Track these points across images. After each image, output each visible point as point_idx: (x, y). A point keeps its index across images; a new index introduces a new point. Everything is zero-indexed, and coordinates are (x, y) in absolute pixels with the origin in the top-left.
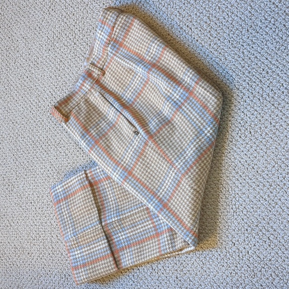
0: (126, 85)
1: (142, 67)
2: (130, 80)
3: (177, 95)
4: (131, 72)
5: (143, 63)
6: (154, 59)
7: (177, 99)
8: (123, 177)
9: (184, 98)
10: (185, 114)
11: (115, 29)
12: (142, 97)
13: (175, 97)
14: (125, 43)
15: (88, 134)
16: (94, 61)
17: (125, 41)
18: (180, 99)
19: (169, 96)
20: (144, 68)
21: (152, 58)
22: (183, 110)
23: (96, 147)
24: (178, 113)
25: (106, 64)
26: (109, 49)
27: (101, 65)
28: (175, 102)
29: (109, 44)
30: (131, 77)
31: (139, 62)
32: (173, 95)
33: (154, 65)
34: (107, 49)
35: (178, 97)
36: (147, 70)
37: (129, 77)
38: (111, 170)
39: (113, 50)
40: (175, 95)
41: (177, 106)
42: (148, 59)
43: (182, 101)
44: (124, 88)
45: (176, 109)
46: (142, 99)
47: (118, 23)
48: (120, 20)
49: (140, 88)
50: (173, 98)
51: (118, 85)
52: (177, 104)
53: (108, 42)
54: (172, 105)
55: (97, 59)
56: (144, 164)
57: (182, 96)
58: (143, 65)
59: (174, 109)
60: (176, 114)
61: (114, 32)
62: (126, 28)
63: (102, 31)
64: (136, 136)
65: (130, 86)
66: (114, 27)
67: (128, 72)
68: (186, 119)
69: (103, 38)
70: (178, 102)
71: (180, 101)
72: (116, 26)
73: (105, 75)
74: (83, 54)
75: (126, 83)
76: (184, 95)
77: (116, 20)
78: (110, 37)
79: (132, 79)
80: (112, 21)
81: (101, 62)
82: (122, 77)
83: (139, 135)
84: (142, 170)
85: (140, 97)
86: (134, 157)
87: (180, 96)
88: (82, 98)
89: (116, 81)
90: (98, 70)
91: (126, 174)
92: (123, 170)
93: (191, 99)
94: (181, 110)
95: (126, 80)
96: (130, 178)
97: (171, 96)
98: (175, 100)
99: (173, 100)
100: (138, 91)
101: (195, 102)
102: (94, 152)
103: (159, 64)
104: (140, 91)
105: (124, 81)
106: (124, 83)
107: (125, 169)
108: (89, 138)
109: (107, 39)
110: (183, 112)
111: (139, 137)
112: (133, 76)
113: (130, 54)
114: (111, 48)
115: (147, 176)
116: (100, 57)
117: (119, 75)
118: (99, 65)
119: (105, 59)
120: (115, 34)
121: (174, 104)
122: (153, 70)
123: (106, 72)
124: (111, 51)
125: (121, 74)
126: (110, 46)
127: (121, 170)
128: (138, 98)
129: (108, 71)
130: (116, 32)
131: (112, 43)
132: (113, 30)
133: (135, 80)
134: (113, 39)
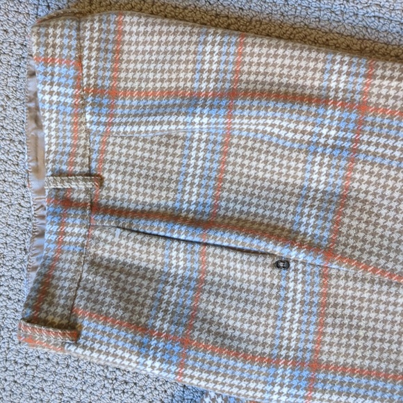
0: (174, 177)
1: (205, 111)
2: (177, 160)
3: (330, 128)
4: (172, 142)
5: (200, 103)
6: (224, 81)
7: (336, 138)
8: (303, 384)
9: (351, 126)
10: (378, 160)
11: (85, 62)
12: (232, 182)
13: (327, 137)
14: (122, 84)
15: (152, 336)
16: (57, 166)
17: (118, 79)
18: (341, 134)
19: (309, 143)
20: (214, 112)
21: (216, 80)
22: (367, 152)
23: (192, 353)
24: (359, 166)
25: (94, 156)
26: (88, 117)
27: (82, 165)
28: (333, 147)
29: (84, 105)
30: (178, 151)
31: (188, 106)
32: (320, 135)
33: (233, 94)
34: (82, 119)
35: (333, 133)
36: (222, 112)
37: (174, 155)
38: (260, 386)
39: (99, 115)
40: (325, 131)
41: (345, 154)
42: (207, 89)
43: (349, 135)
44: (173, 186)
45: (348, 160)
46: (234, 187)
47: (87, 43)
48: (88, 34)
49: (215, 165)
50: (322, 140)
51: (153, 187)
52: (342, 148)
53: (80, 101)
54: (331, 156)
55: (65, 158)
56: (342, 326)
57: (343, 125)
58: (203, 106)
59: (343, 163)
60: (353, 170)
61: (85, 71)
62: (110, 47)
63: (52, 84)
64: (284, 272)
65: (186, 174)
66: (80, 58)
67: (167, 145)
68: (389, 168)
69: (62, 99)
70: (339, 143)
71: (344, 139)
72: (86, 53)
73: (106, 183)
74: (13, 168)
75: (171, 172)
76: (348, 120)
77: (79, 39)
78: (79, 87)
79: (182, 156)
80: (70, 47)
81: (79, 160)
82: (153, 165)
83: (292, 265)
84: (344, 341)
85: (227, 185)
86: (308, 323)
87: (338, 129)
88: (78, 263)
89: (142, 181)
90: (84, 180)
91: (305, 374)
92: (293, 369)
93: (369, 119)
94: (361, 157)
95: (168, 167)
96: (321, 376)
97: (315, 139)
98: (331, 142)
99: (325, 145)
100: (214, 174)
101: (386, 121)
102: (193, 368)
103: (243, 86)
104: (219, 171)
105: (164, 171)
106: (166, 176)
107: (298, 363)
108: (161, 345)
109: (74, 96)
110: (370, 158)
111: (296, 270)
112: (183, 147)
113: (150, 102)
114: (92, 114)
115: (365, 347)
116: (67, 149)
117: (145, 163)
118: (78, 169)
119: (85, 147)
120: (88, 76)
121: (336, 152)
122: (239, 103)
123: (105, 175)
124: (95, 119)
125: (150, 159)
126: (88, 109)
127: (288, 372)
128: (221, 189)
129: (110, 171)
130: (89, 67)
131: (90, 100)
132: (82, 66)
133: (193, 153)
134: (88, 89)
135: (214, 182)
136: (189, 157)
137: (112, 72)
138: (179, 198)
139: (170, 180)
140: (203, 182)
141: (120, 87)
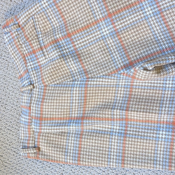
0: (64, 147)
2: (65, 141)
3: (117, 126)
4: (63, 134)
5: (72, 121)
6: (80, 114)
7: (119, 130)
9: (124, 125)
10: (134, 136)
11: (32, 108)
12: (84, 148)
13: (116, 129)
14: (44, 116)
16: (24, 144)
17: (43, 114)
18: (121, 128)
19: (110, 132)
20: (77, 125)
21: (77, 114)
22: (130, 134)
24: (128, 139)
25: (36, 140)
26: (33, 126)
27: (32, 144)
28: (118, 133)
30: (65, 138)
31: (68, 123)
32: (114, 129)
33: (83, 118)
34: (31, 127)
35: (118, 128)
36: (80, 125)
37: (64, 139)
40: (115, 127)
41: (122, 135)
42: (74, 116)
43: (124, 128)
44: (64, 150)
45: (124, 137)
46: (85, 150)
47: (33, 102)
48: (34, 99)
49: (78, 142)
50: (115, 131)
51: (57, 151)
52: (121, 133)
53: (30, 121)
54: (118, 136)
55: (26, 141)
57: (121, 125)
58: (73, 123)
59: (122, 138)
60: (126, 140)
61: (32, 111)
62: (40, 103)
65: (68, 146)
66: (30, 107)
67: (61, 135)
68: (138, 139)
69: (25, 120)
70: (120, 131)
71: (122, 130)
72: (32, 105)
73: (41, 149)
75: (63, 145)
76: (122, 123)
77: (31, 100)
78: (30, 116)
79: (66, 139)
81: (31, 142)
82: (57, 143)
85: (82, 149)
87: (119, 126)
89: (53, 149)
90: (33, 150)
93: (129, 123)
94: (128, 136)
95: (62, 143)
97: (112, 130)
98: (117, 131)
99: (116, 132)
100: (77, 146)
101: (135, 123)
103: (86, 115)
104: (79, 144)
105: (60, 145)
106: (61, 147)
109: (28, 119)
110: (131, 136)
112: (67, 136)
113: (54, 121)
114: (34, 125)
116: (27, 138)
117: (54, 142)
118: (31, 145)
119: (33, 137)
120: (33, 113)
121: (119, 135)
122: (85, 121)
123: (41, 147)
124: (35, 127)
125: (55, 141)
126: (33, 124)
128: (81, 151)
129: (42, 145)
130: (33, 110)
131: (33, 120)
132: (31, 109)
133: (70, 138)
134: (33, 117)
135: (78, 148)
136: (69, 140)
137: (40, 112)
138: (66, 155)
139: (63, 148)
140: (74, 148)
141: (43, 117)
